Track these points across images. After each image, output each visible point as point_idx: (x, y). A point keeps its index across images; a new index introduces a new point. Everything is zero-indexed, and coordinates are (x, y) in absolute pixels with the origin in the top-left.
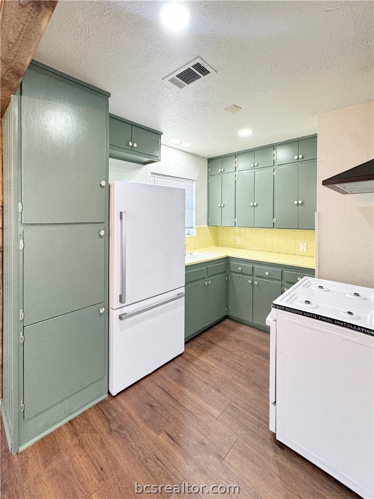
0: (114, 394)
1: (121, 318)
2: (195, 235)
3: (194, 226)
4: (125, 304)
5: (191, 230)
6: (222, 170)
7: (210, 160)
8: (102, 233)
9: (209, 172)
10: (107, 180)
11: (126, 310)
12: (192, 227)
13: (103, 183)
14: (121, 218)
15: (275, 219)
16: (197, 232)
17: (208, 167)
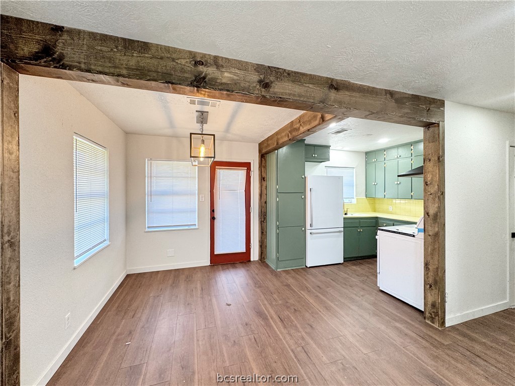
0: (308, 266)
1: (311, 233)
2: (355, 203)
3: (355, 197)
4: (312, 228)
5: (353, 200)
6: (375, 160)
7: (367, 153)
8: (303, 197)
9: (366, 161)
10: (304, 175)
11: (313, 231)
12: (353, 198)
13: (303, 177)
14: (311, 191)
15: (413, 193)
16: (357, 201)
17: (366, 158)
